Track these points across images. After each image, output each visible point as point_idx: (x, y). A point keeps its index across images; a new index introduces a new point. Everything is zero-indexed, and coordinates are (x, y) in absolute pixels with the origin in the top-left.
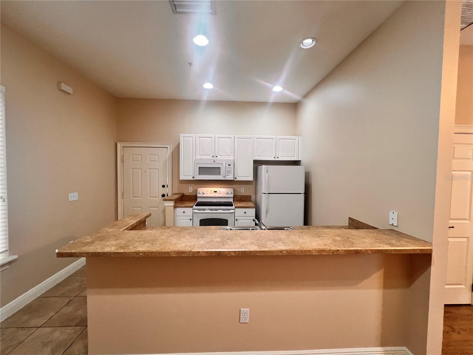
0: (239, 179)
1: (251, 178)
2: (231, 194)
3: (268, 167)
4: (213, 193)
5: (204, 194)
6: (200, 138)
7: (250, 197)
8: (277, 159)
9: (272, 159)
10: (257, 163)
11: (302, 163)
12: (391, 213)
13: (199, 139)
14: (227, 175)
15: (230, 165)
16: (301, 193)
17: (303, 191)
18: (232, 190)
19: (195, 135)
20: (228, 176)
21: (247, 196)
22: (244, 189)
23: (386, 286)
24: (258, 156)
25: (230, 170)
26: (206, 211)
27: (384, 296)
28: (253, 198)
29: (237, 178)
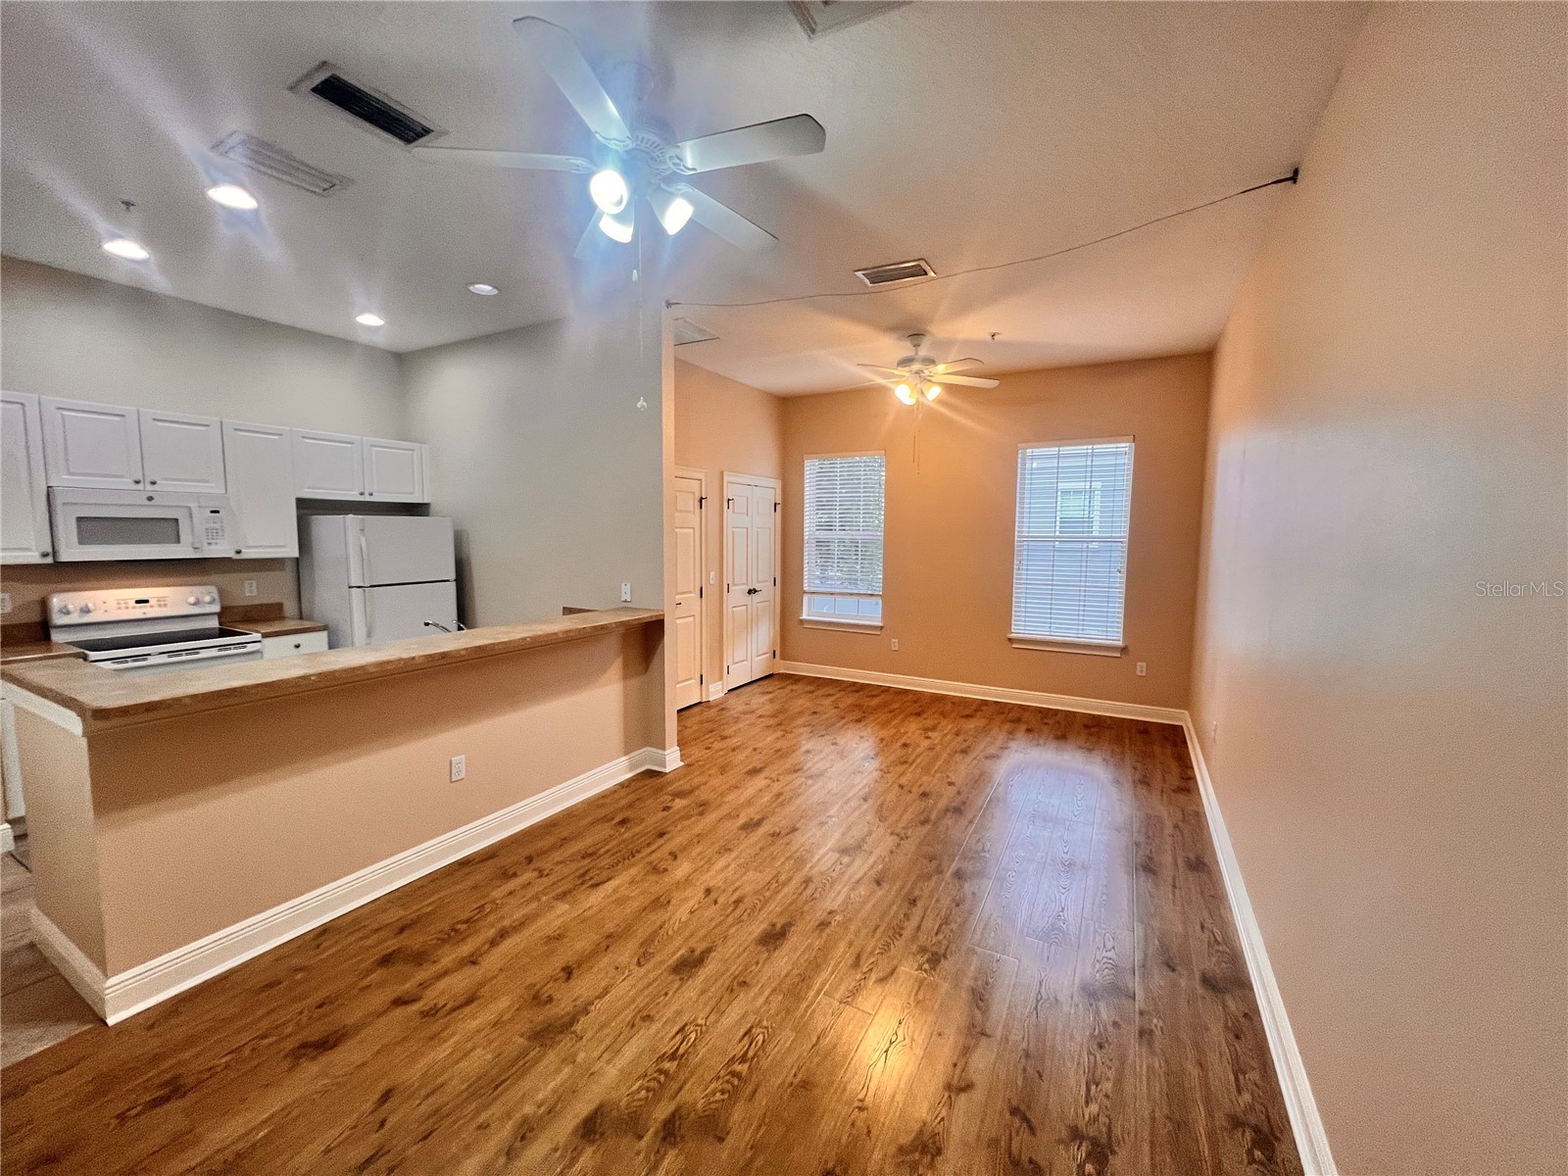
0: (249, 553)
1: (292, 551)
2: (210, 603)
3: (363, 519)
4: (134, 608)
5: (88, 611)
6: (65, 413)
7: (280, 606)
8: (368, 498)
9: (353, 496)
10: (308, 508)
11: (433, 509)
12: (623, 585)
13: (62, 415)
14: (209, 544)
15: (218, 512)
16: (448, 581)
17: (452, 576)
18: (213, 590)
19: (35, 397)
20: (211, 547)
21: (269, 606)
22: (255, 585)
23: (626, 676)
24: (309, 488)
25: (217, 526)
26: (151, 661)
27: (625, 688)
28: (290, 608)
29: (243, 550)
